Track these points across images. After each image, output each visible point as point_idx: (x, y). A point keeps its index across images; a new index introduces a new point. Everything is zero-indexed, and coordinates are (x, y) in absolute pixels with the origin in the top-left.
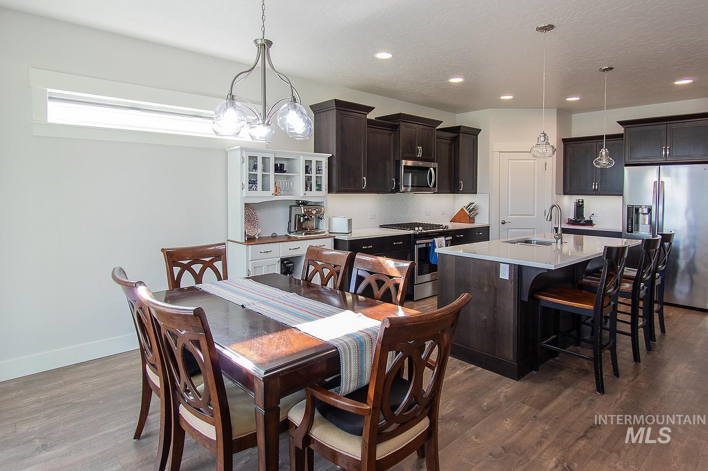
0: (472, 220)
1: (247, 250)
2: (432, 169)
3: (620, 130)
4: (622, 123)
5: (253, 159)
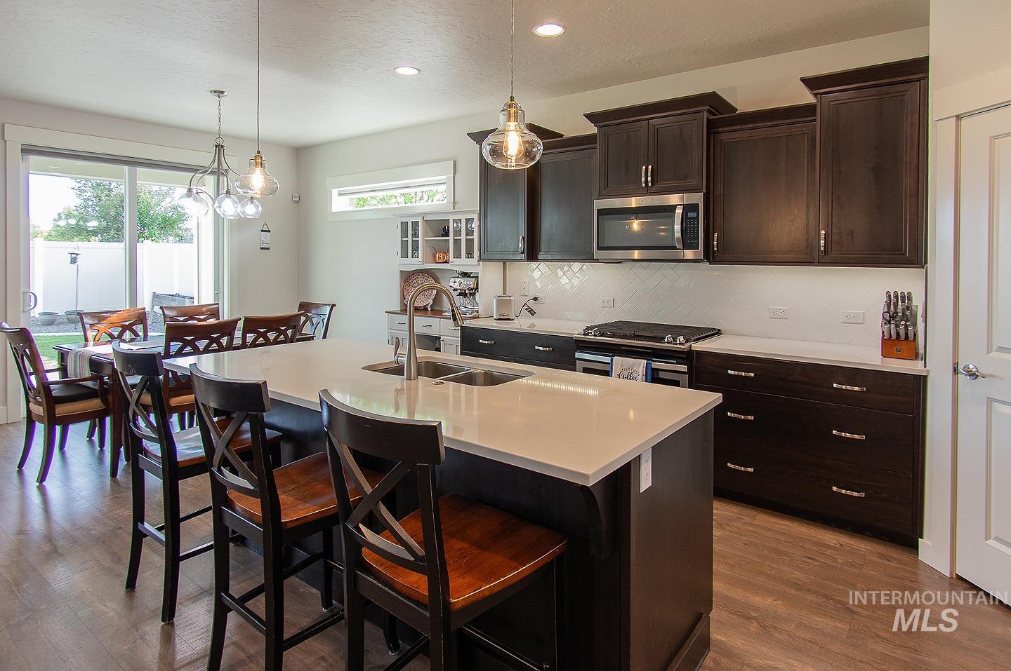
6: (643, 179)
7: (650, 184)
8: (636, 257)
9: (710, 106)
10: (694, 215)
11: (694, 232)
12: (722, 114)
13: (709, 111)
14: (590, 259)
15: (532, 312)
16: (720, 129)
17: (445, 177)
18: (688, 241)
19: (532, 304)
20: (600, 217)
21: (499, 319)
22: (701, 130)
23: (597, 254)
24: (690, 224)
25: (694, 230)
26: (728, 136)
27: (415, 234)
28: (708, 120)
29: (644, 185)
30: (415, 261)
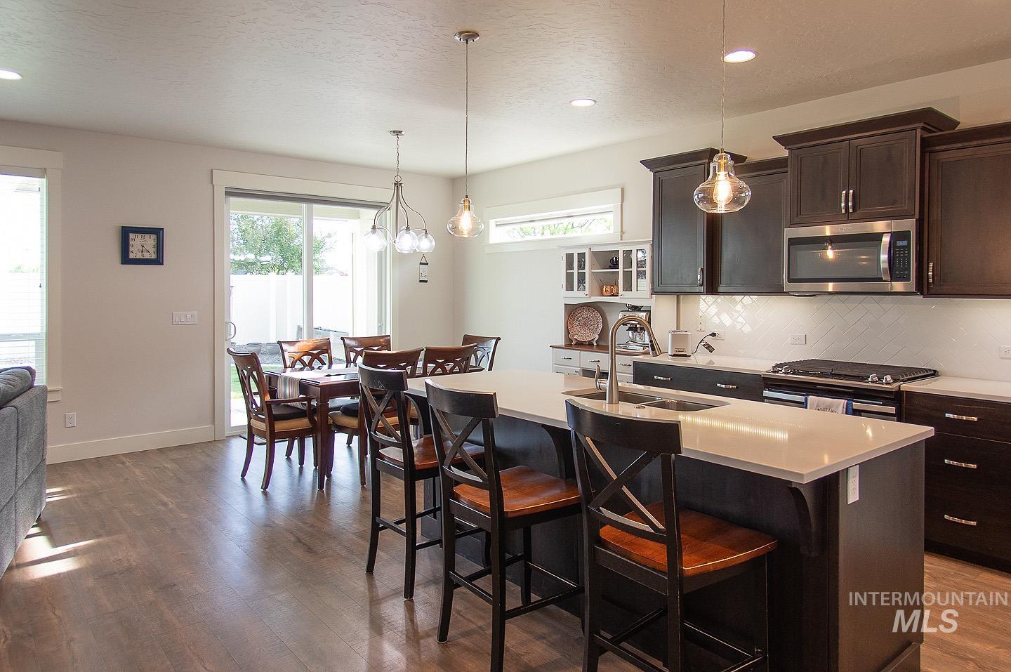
6: (843, 205)
7: (851, 210)
8: (830, 290)
9: (925, 123)
10: (904, 243)
11: (904, 264)
12: (942, 131)
13: (923, 128)
14: (778, 291)
15: (710, 348)
16: (938, 148)
17: (612, 205)
18: (896, 271)
19: (709, 340)
20: (791, 247)
21: (674, 355)
22: (913, 149)
23: (788, 286)
24: (899, 254)
25: (904, 260)
26: (947, 155)
27: (581, 265)
28: (922, 139)
29: (843, 211)
30: (581, 294)
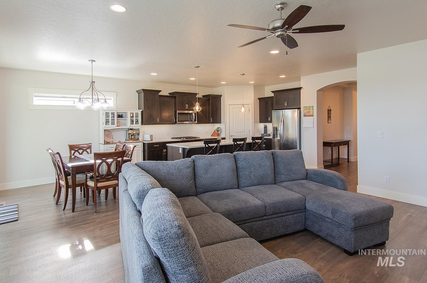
0: (218, 135)
1: (104, 146)
2: (193, 114)
3: (272, 95)
4: (272, 92)
5: (107, 114)
